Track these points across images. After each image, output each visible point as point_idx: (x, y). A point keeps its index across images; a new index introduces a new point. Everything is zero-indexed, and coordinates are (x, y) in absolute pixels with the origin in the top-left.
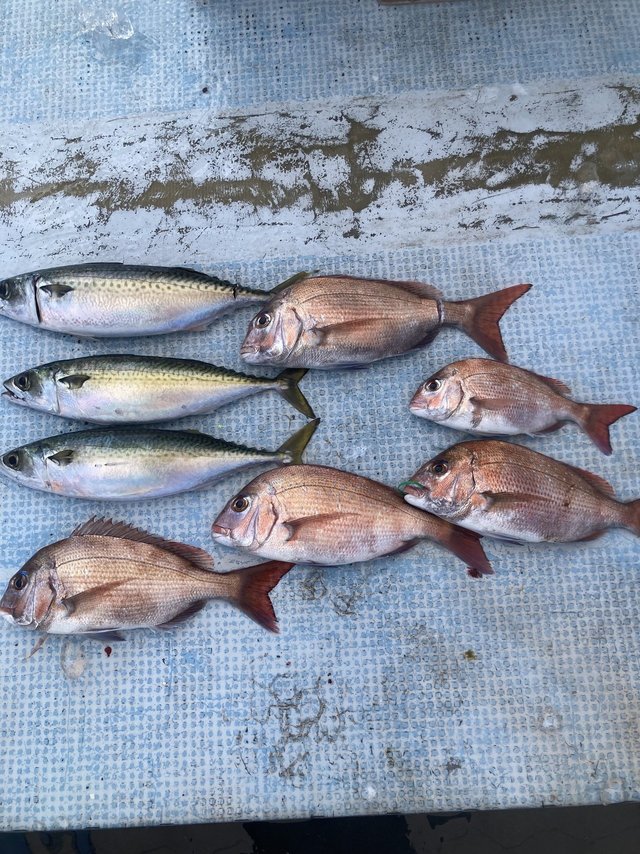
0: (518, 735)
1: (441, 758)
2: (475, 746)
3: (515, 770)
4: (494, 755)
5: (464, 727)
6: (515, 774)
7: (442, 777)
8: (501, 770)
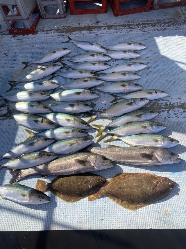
0: (116, 214)
1: (100, 218)
2: (107, 216)
3: (115, 220)
4: (111, 218)
5: (105, 212)
6: (115, 221)
7: (100, 222)
8: (112, 221)
